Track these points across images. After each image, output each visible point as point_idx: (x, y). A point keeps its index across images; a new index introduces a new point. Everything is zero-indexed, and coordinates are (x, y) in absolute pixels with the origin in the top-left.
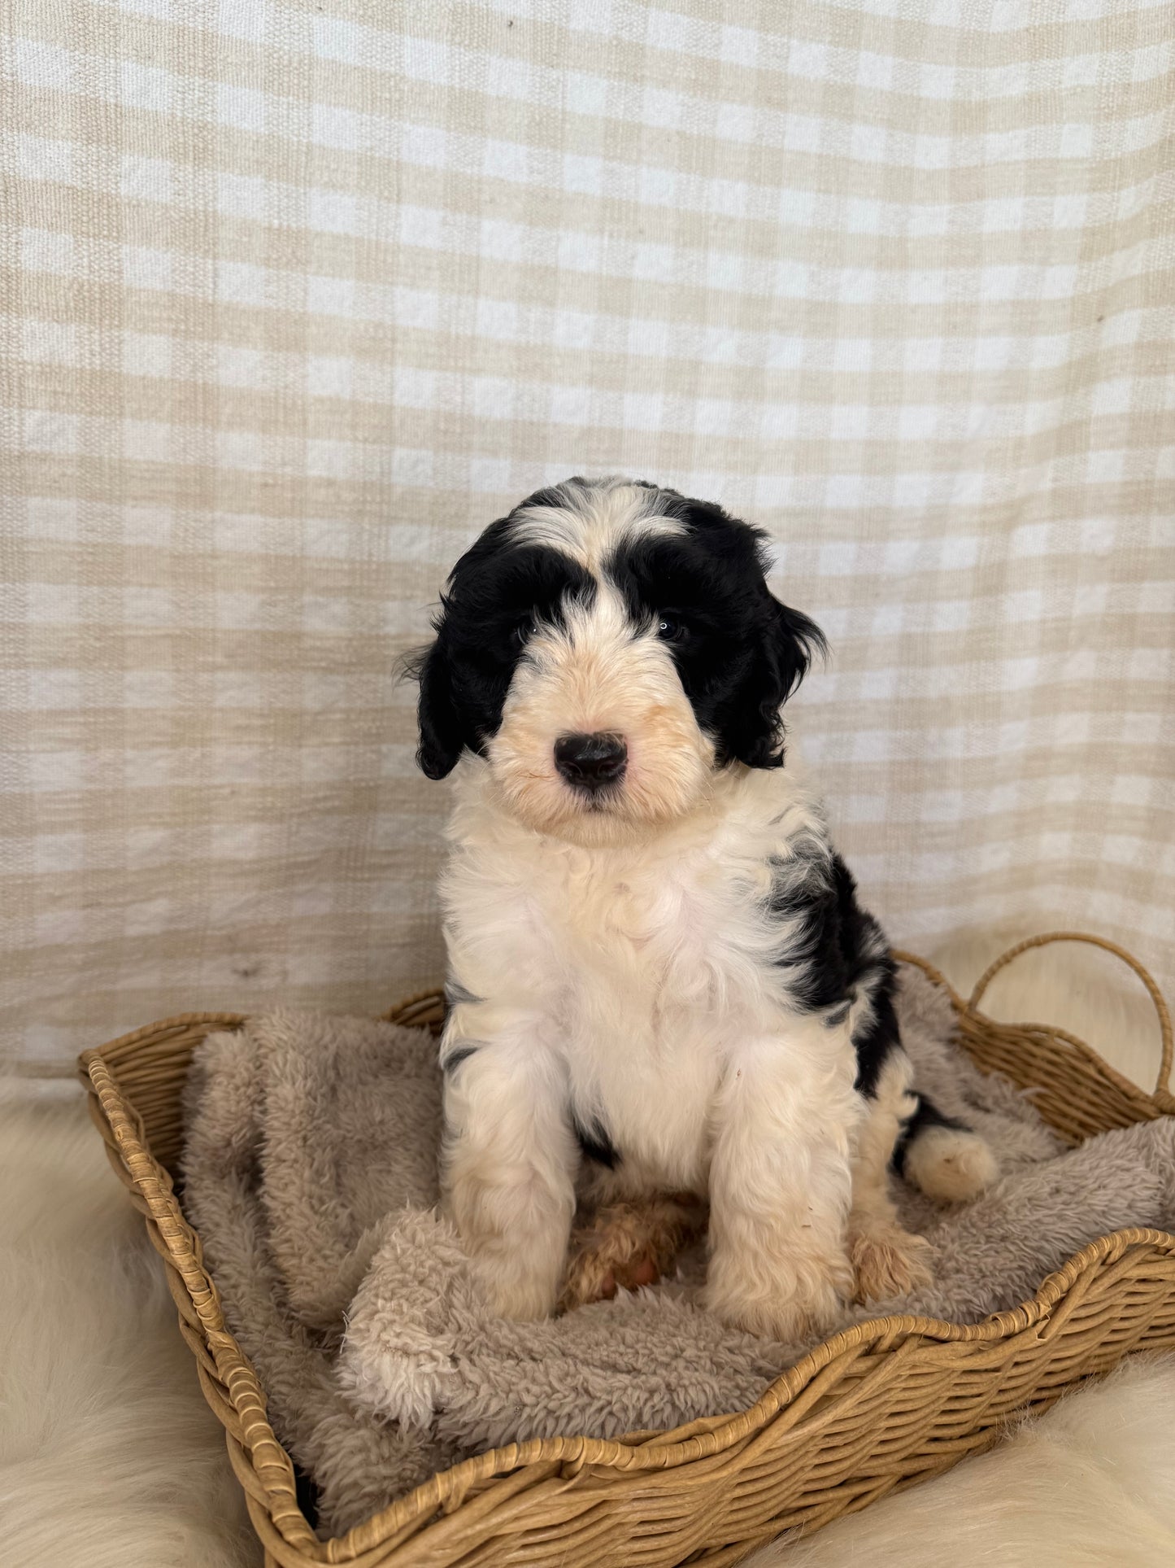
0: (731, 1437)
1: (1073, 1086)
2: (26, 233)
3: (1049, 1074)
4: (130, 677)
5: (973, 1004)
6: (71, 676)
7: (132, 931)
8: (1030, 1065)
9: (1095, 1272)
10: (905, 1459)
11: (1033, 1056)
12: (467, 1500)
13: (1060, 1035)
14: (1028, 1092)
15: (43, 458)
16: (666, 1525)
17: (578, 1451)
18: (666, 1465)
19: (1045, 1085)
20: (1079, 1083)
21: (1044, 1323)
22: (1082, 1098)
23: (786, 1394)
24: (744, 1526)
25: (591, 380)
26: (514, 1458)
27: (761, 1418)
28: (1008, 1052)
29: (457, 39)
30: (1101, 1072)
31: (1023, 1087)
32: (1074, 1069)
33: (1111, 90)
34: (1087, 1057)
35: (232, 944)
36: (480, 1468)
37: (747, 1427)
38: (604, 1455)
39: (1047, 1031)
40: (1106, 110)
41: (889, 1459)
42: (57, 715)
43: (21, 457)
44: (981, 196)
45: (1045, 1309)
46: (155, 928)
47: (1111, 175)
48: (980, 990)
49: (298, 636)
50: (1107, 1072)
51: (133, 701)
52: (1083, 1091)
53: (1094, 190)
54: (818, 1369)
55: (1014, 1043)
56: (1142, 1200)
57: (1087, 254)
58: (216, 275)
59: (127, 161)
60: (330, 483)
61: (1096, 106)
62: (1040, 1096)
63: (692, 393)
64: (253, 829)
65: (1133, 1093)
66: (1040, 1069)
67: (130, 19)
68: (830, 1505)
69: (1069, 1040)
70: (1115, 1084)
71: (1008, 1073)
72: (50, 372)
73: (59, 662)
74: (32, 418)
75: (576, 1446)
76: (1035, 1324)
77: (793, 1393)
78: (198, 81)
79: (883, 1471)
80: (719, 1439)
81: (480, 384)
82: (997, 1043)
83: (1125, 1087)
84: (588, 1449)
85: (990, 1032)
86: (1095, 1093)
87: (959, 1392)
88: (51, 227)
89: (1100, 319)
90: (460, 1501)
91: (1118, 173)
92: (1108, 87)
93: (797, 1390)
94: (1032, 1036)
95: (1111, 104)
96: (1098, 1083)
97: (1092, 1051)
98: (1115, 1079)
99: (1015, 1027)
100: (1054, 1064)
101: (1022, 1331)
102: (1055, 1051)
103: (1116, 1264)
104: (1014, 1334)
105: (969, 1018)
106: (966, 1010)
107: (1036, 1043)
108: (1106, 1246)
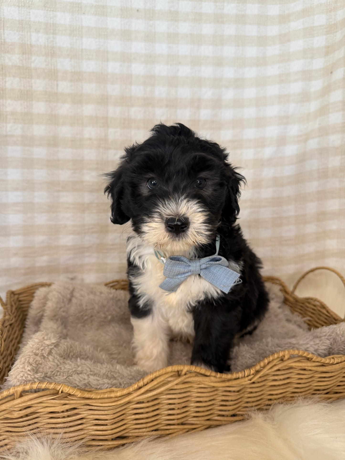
0: (119, 394)
1: (319, 316)
2: (7, 79)
3: (312, 313)
4: (36, 194)
5: (292, 292)
6: (19, 193)
7: (38, 265)
8: (306, 310)
9: (275, 362)
10: (208, 420)
11: (308, 307)
12: (21, 396)
13: (315, 300)
14: (305, 319)
15: (12, 136)
16: (103, 422)
17: (60, 387)
18: (93, 398)
19: (311, 317)
20: (320, 316)
21: (252, 376)
22: (321, 321)
23: (141, 384)
24: (141, 430)
25: (167, 106)
26: (36, 386)
27: (131, 389)
28: (301, 306)
29: (123, 16)
30: (328, 312)
31: (304, 317)
32: (320, 311)
33: (331, 3)
34: (323, 307)
35: (67, 270)
36: (24, 387)
37: (125, 392)
38: (69, 390)
39: (312, 299)
40: (330, 9)
41: (200, 419)
42: (16, 204)
43: (6, 136)
44: (289, 41)
45: (252, 371)
46: (44, 264)
47: (333, 29)
48: (295, 288)
49: (82, 182)
50: (329, 311)
51: (36, 200)
53: (327, 34)
54: (154, 377)
55: (303, 303)
56: (322, 350)
57: (327, 54)
58: (57, 85)
59: (33, 58)
60: (90, 139)
61: (326, 9)
62: (310, 321)
63: (199, 108)
64: (71, 237)
65: (336, 318)
66: (310, 311)
67: (34, 22)
68: (176, 430)
69: (318, 301)
70: (332, 316)
71: (301, 313)
72: (13, 113)
73: (17, 189)
74: (9, 126)
75: (59, 385)
76: (248, 376)
77: (144, 383)
78: (51, 36)
79: (198, 422)
80: (114, 393)
81: (133, 109)
82: (299, 304)
83: (334, 316)
84: (63, 387)
85: (297, 300)
86: (326, 319)
87: (224, 398)
88: (14, 76)
89: (331, 73)
90: (18, 396)
91: (335, 28)
92: (330, 2)
93: (145, 383)
94: (308, 300)
95: (331, 7)
96: (327, 315)
97: (325, 305)
98: (332, 314)
99: (304, 299)
100: (314, 310)
101: (242, 378)
102: (315, 306)
103: (285, 361)
104: (239, 378)
105: (291, 296)
106: (290, 293)
107: (309, 303)
108: (281, 354)
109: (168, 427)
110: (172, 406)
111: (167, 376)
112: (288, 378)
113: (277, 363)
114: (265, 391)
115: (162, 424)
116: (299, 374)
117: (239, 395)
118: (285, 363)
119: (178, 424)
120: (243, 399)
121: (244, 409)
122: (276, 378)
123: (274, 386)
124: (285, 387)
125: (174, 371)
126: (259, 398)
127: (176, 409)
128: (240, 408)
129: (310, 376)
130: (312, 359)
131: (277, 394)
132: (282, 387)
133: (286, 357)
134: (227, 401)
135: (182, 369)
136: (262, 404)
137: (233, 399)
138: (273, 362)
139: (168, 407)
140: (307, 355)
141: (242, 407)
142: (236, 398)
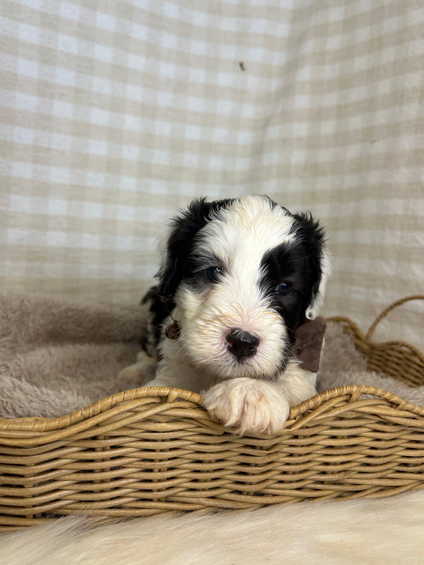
1: (407, 368)
3: (397, 364)
5: (368, 336)
8: (387, 360)
9: (334, 403)
10: (213, 498)
11: (389, 355)
13: (403, 344)
20: (410, 367)
21: (293, 421)
22: (412, 374)
28: (380, 356)
32: (408, 360)
34: (415, 353)
39: (396, 343)
41: (198, 494)
48: (372, 329)
52: (411, 370)
55: (383, 351)
66: (393, 362)
68: (155, 511)
69: (407, 346)
79: (195, 500)
82: (376, 352)
85: (373, 348)
86: (418, 371)
87: (243, 459)
94: (391, 346)
97: (417, 350)
99: (384, 344)
100: (399, 358)
102: (401, 352)
103: (352, 402)
105: (365, 342)
106: (364, 338)
107: (392, 350)
108: (345, 390)
109: (141, 504)
110: (148, 465)
111: (138, 403)
112: (356, 436)
113: (337, 406)
114: (315, 456)
115: (128, 497)
116: (375, 431)
117: (269, 457)
118: (352, 406)
119: (159, 500)
120: (275, 465)
121: (277, 485)
122: (335, 432)
123: (332, 447)
124: (349, 451)
125: (153, 397)
126: (303, 467)
127: (156, 471)
128: (270, 482)
129: (393, 436)
130: (398, 405)
131: (335, 464)
132: (344, 451)
133: (354, 397)
134: (248, 465)
135: (167, 394)
136: (309, 479)
137: (259, 462)
138: (330, 401)
139: (141, 464)
140: (389, 397)
141: (273, 481)
142: (264, 460)
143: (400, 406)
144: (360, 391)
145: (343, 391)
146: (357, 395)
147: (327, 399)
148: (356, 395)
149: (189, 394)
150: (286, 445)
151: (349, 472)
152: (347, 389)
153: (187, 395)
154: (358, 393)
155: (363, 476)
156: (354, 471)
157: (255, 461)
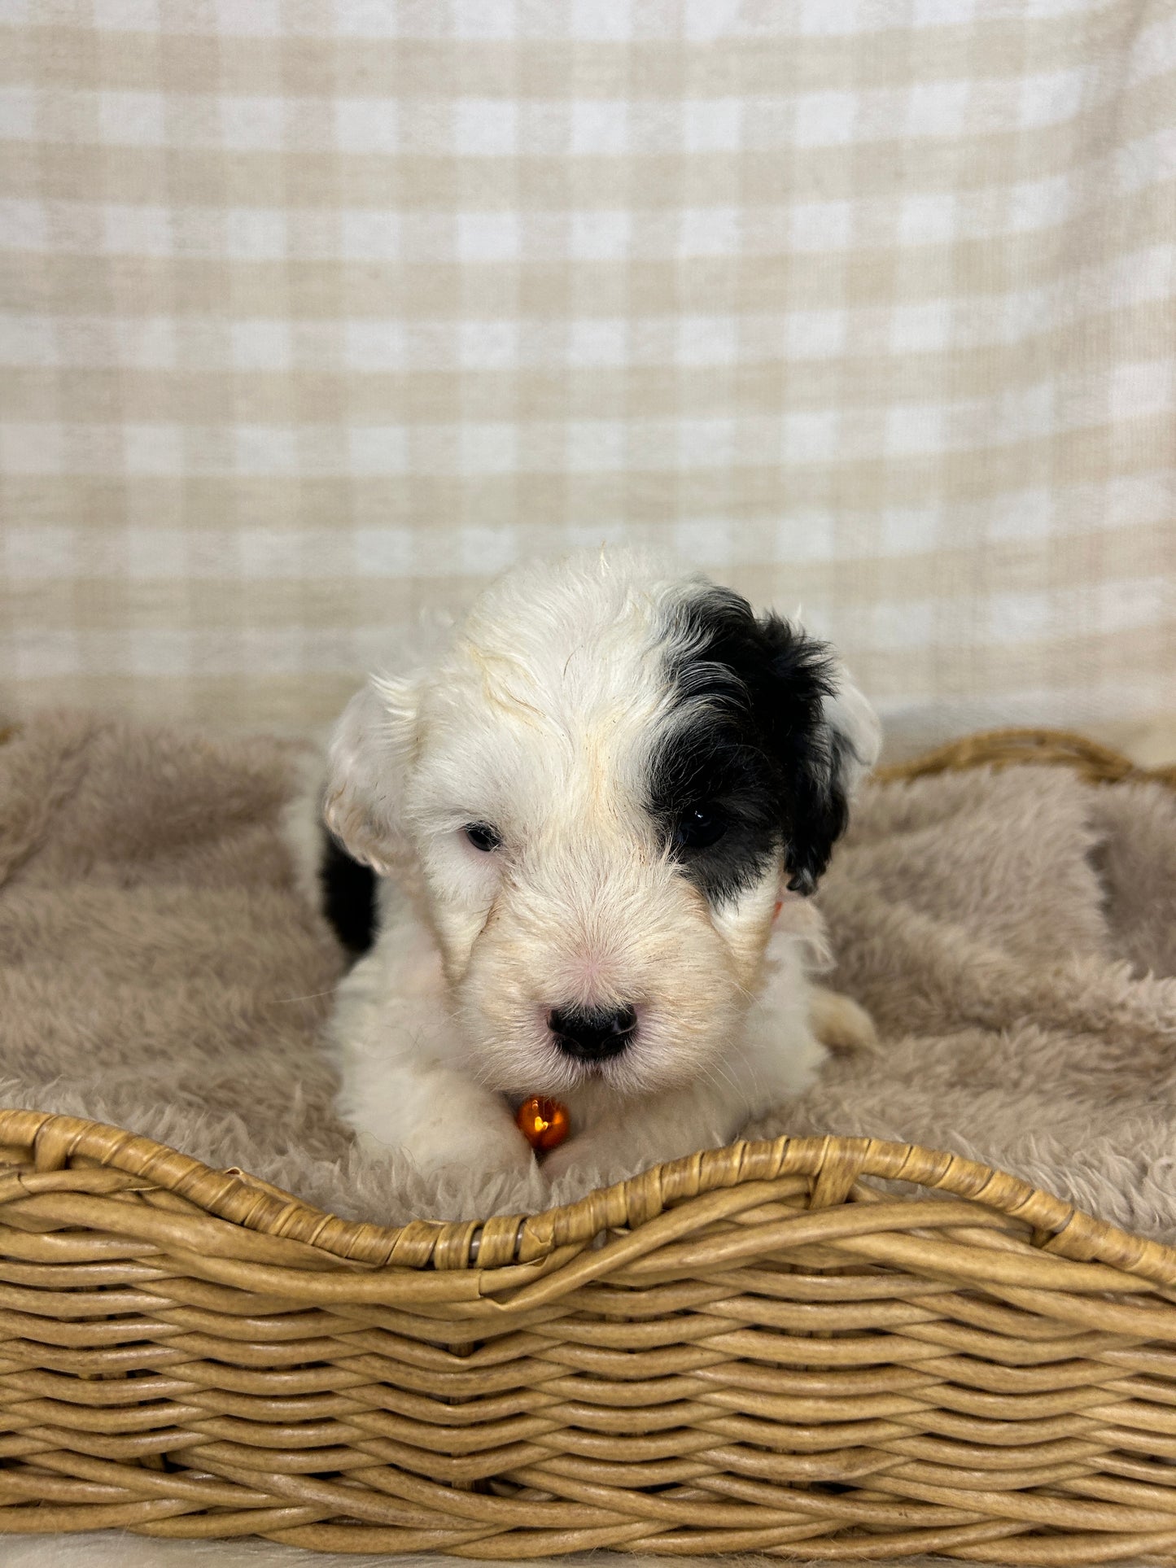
9: (727, 1205)
21: (522, 1272)
101: (451, 1267)
103: (816, 1210)
104: (430, 1266)
108: (778, 1156)
109: (69, 1466)
112: (876, 1333)
113: (747, 1217)
116: (956, 1323)
118: (810, 1229)
121: (565, 1467)
130: (1053, 1234)
133: (829, 1188)
135: (29, 1140)
136: (695, 1458)
137: (441, 1389)
138: (706, 1202)
139: (21, 1353)
140: (1001, 1199)
141: (544, 1450)
142: (462, 1386)
143: (1061, 1242)
144: (851, 1163)
145: (769, 1163)
146: (839, 1181)
147: (692, 1188)
148: (834, 1184)
149: (110, 1144)
150: (552, 1338)
151: (873, 1455)
152: (789, 1155)
153: (101, 1148)
154: (844, 1176)
155: (939, 1474)
156: (898, 1455)
157: (429, 1385)
